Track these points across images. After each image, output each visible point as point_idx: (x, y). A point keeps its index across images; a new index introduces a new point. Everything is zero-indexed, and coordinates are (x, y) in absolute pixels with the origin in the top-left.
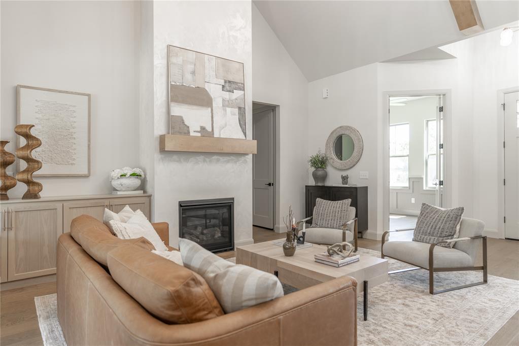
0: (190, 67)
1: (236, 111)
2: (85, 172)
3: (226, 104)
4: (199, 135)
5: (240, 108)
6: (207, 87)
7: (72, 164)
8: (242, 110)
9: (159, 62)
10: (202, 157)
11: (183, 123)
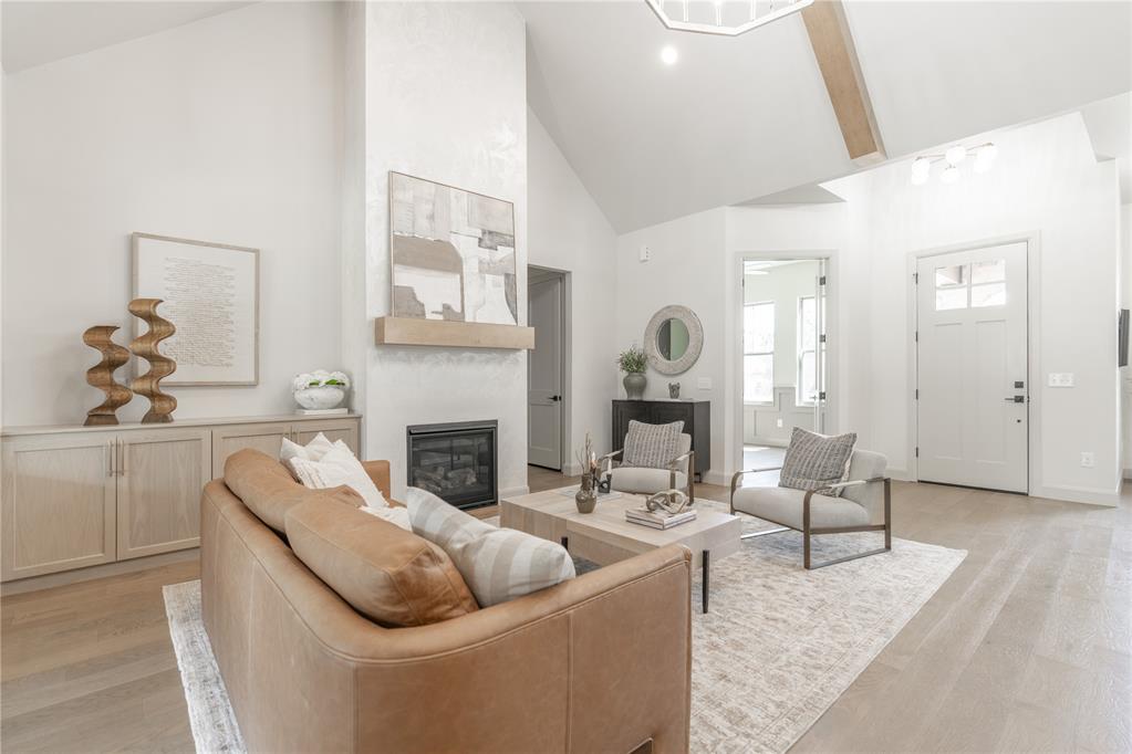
0: (426, 208)
1: (502, 279)
2: (252, 379)
3: (485, 268)
4: (441, 317)
5: (507, 276)
6: (453, 240)
7: (228, 365)
8: (510, 280)
9: (375, 198)
10: (444, 355)
11: (414, 298)
